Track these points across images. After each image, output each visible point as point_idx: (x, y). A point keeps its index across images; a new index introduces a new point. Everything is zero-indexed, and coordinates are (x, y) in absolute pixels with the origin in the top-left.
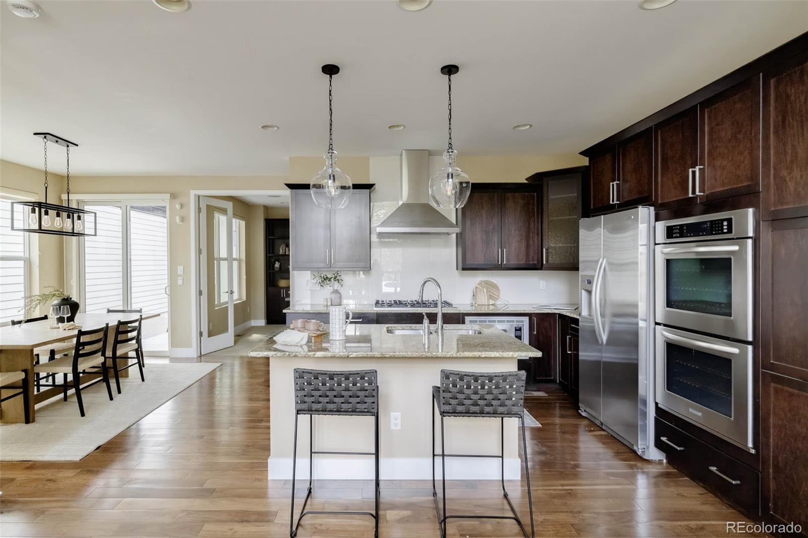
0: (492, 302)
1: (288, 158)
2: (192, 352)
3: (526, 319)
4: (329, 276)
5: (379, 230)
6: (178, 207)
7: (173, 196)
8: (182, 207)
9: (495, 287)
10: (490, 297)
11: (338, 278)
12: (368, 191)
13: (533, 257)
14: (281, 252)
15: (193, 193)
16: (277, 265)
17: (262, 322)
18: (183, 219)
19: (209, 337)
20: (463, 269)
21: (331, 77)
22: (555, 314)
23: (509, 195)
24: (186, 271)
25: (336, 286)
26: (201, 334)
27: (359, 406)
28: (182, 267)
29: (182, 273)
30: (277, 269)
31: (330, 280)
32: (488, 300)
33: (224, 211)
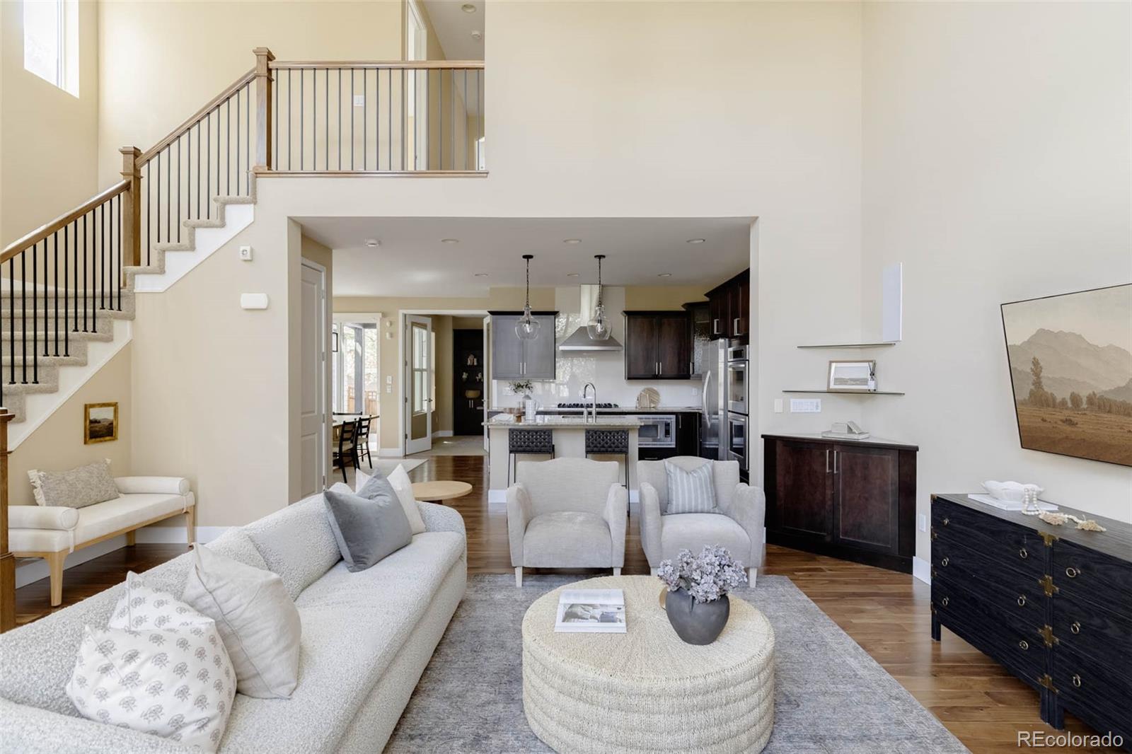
0: (652, 405)
1: (488, 288)
2: (399, 451)
3: (674, 416)
4: (522, 384)
5: (561, 348)
6: (388, 324)
7: (384, 315)
8: (391, 324)
9: (656, 393)
10: (652, 401)
11: (529, 385)
12: (553, 317)
13: (683, 369)
14: (469, 363)
15: (401, 312)
16: (465, 376)
17: (450, 433)
18: (392, 335)
19: (412, 439)
20: (629, 379)
21: (528, 261)
22: (696, 413)
23: (665, 320)
24: (394, 380)
25: (527, 392)
26: (406, 437)
27: (543, 448)
28: (390, 377)
29: (390, 383)
30: (464, 380)
31: (522, 387)
32: (650, 403)
33: (423, 326)
